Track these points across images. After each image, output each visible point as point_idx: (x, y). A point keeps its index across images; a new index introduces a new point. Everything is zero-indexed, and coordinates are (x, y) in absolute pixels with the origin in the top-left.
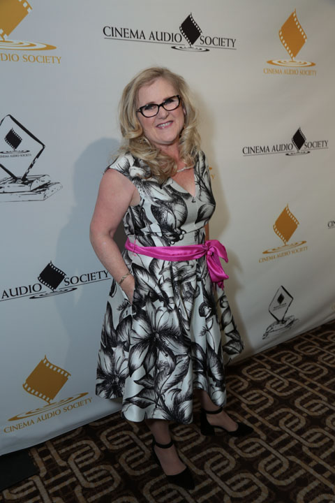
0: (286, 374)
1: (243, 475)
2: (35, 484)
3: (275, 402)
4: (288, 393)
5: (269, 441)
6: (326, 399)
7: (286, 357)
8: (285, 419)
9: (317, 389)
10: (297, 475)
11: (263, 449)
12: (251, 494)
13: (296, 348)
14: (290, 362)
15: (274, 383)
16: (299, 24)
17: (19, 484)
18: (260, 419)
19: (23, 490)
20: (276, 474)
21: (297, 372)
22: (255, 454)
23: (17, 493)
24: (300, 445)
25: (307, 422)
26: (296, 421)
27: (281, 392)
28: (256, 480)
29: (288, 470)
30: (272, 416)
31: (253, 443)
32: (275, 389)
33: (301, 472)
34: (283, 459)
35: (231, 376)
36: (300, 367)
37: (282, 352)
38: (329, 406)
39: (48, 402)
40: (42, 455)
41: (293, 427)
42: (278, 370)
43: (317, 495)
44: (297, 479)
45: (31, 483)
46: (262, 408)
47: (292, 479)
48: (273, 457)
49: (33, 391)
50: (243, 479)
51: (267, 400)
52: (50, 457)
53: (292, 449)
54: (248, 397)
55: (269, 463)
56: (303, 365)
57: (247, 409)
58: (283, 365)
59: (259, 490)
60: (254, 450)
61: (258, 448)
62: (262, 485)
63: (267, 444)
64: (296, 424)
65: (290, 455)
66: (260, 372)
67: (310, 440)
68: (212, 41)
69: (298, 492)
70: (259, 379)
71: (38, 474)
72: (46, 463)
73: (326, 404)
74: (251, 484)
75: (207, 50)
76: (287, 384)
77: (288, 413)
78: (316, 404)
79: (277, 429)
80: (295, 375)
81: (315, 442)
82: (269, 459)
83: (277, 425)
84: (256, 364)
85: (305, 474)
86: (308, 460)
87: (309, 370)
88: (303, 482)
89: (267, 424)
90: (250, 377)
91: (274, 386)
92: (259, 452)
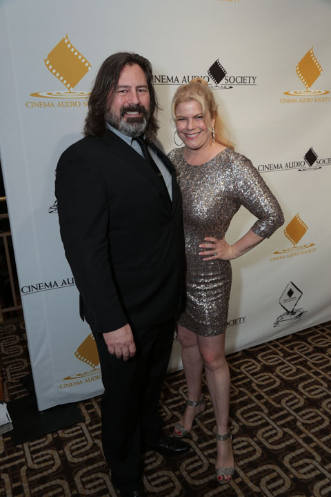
0: (295, 362)
1: (243, 439)
2: (81, 429)
3: (281, 384)
4: (294, 378)
5: (270, 415)
6: (326, 385)
7: (299, 347)
8: (287, 399)
9: (320, 377)
10: (288, 443)
11: (264, 421)
12: (247, 453)
13: (309, 339)
14: (301, 352)
15: (283, 368)
16: (315, 59)
17: (70, 427)
18: (266, 397)
19: (73, 432)
20: (270, 441)
21: (306, 361)
22: (256, 424)
23: (68, 433)
24: (295, 420)
25: (305, 403)
26: (296, 401)
27: (288, 376)
28: (253, 443)
29: (281, 438)
30: (277, 395)
31: (256, 415)
32: (284, 373)
33: (292, 441)
34: (279, 429)
35: (247, 360)
36: (310, 356)
37: (296, 343)
38: (328, 391)
39: (94, 367)
40: (88, 408)
41: (292, 405)
42: (289, 358)
43: (301, 459)
44: (287, 446)
45: (78, 428)
46: (269, 388)
47: (283, 445)
48: (270, 427)
49: (82, 358)
50: (243, 441)
51: (275, 382)
52: (94, 410)
53: (288, 423)
54: (259, 378)
55: (267, 431)
56: (313, 355)
57: (256, 388)
58: (295, 354)
59: (255, 451)
60: (256, 421)
61: (260, 419)
62: (257, 447)
63: (268, 416)
64: (296, 404)
65: (285, 427)
66: (274, 358)
67: (305, 418)
68: (235, 80)
69: (285, 455)
70: (271, 364)
71: (84, 422)
72: (91, 414)
73: (326, 390)
74: (249, 445)
75: (231, 87)
76: (294, 370)
77: (291, 394)
78: (317, 389)
79: (278, 406)
80: (304, 363)
81: (308, 419)
82: (267, 428)
83: (279, 403)
84: (271, 351)
85: (294, 443)
86: (299, 432)
87: (317, 360)
88: (291, 448)
89: (271, 401)
90: (264, 361)
91: (283, 371)
92: (260, 423)
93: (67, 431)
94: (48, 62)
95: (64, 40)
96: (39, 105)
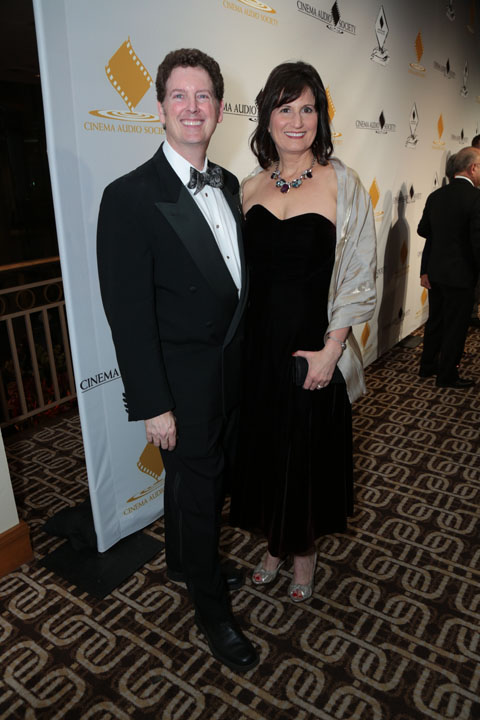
6: (382, 441)
9: (372, 435)
10: (389, 498)
20: (374, 501)
24: (380, 478)
25: (377, 460)
26: (368, 462)
29: (381, 496)
33: (392, 495)
34: (373, 489)
39: (157, 479)
40: (158, 532)
41: (368, 466)
43: (411, 506)
44: (391, 500)
47: (387, 501)
53: (376, 482)
55: (364, 494)
59: (368, 513)
62: (368, 510)
64: (370, 464)
65: (377, 486)
67: (386, 473)
69: (396, 508)
73: (385, 445)
93: (157, 562)
94: (109, 70)
95: (125, 43)
96: (98, 127)
